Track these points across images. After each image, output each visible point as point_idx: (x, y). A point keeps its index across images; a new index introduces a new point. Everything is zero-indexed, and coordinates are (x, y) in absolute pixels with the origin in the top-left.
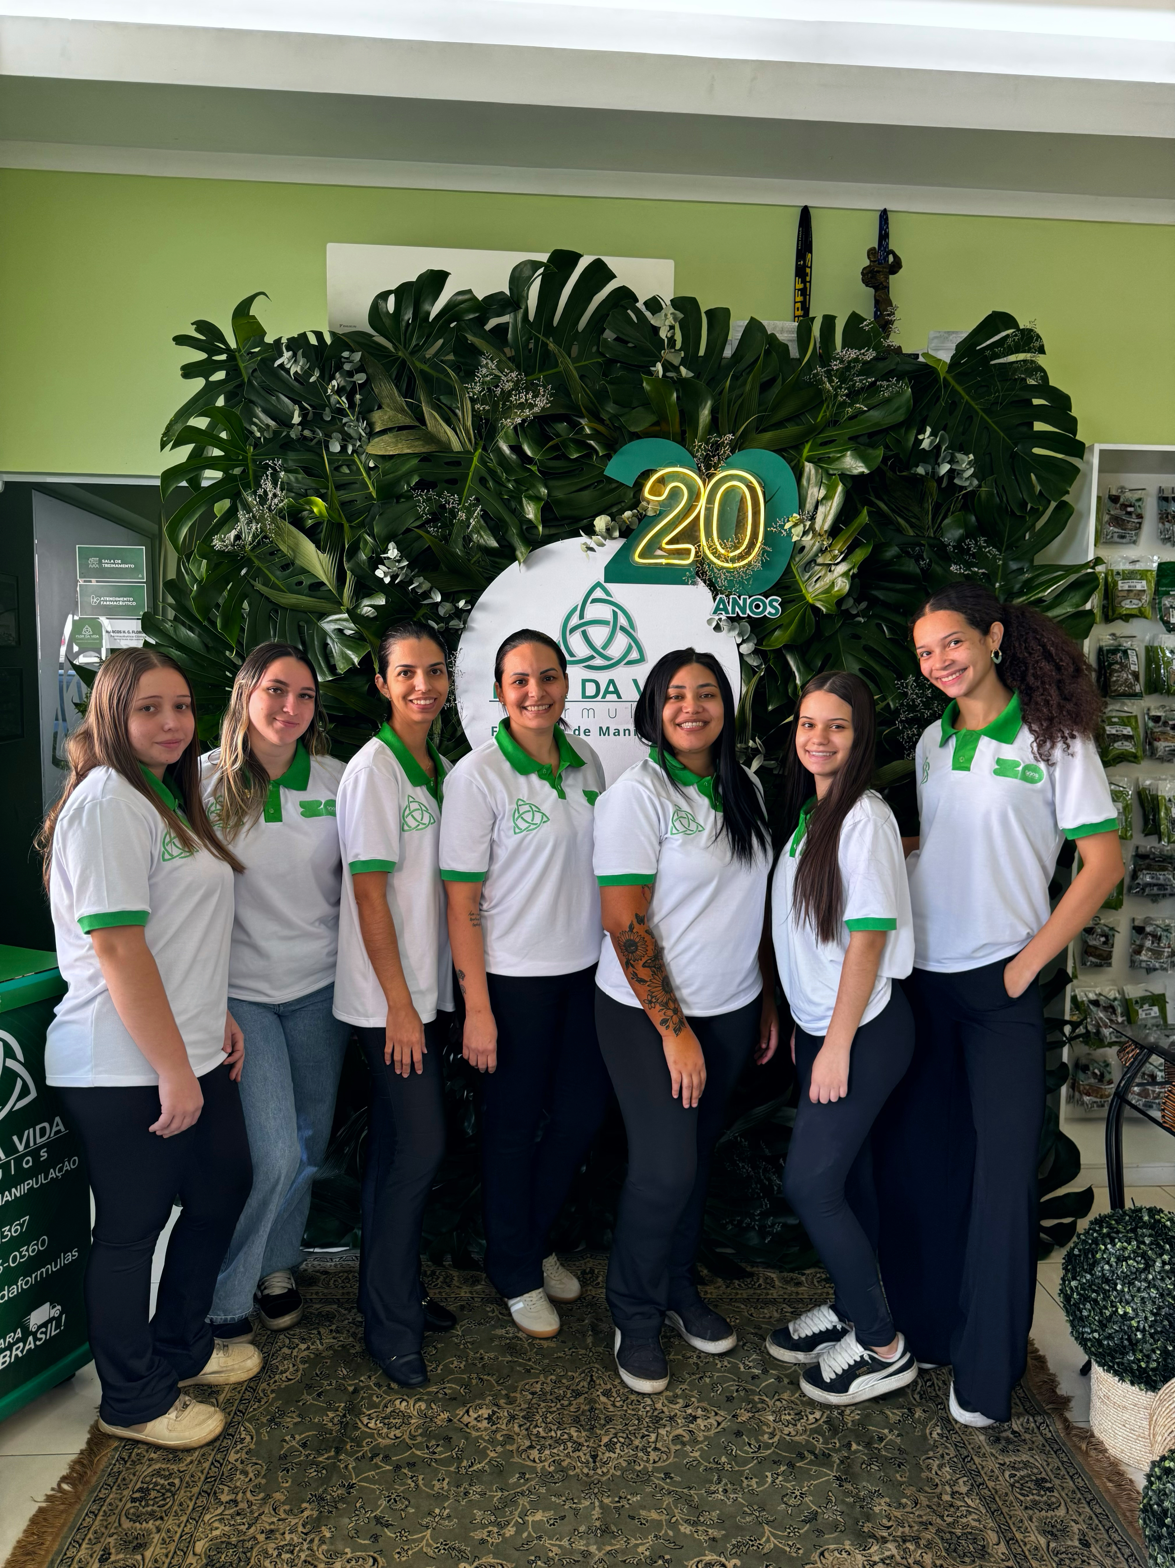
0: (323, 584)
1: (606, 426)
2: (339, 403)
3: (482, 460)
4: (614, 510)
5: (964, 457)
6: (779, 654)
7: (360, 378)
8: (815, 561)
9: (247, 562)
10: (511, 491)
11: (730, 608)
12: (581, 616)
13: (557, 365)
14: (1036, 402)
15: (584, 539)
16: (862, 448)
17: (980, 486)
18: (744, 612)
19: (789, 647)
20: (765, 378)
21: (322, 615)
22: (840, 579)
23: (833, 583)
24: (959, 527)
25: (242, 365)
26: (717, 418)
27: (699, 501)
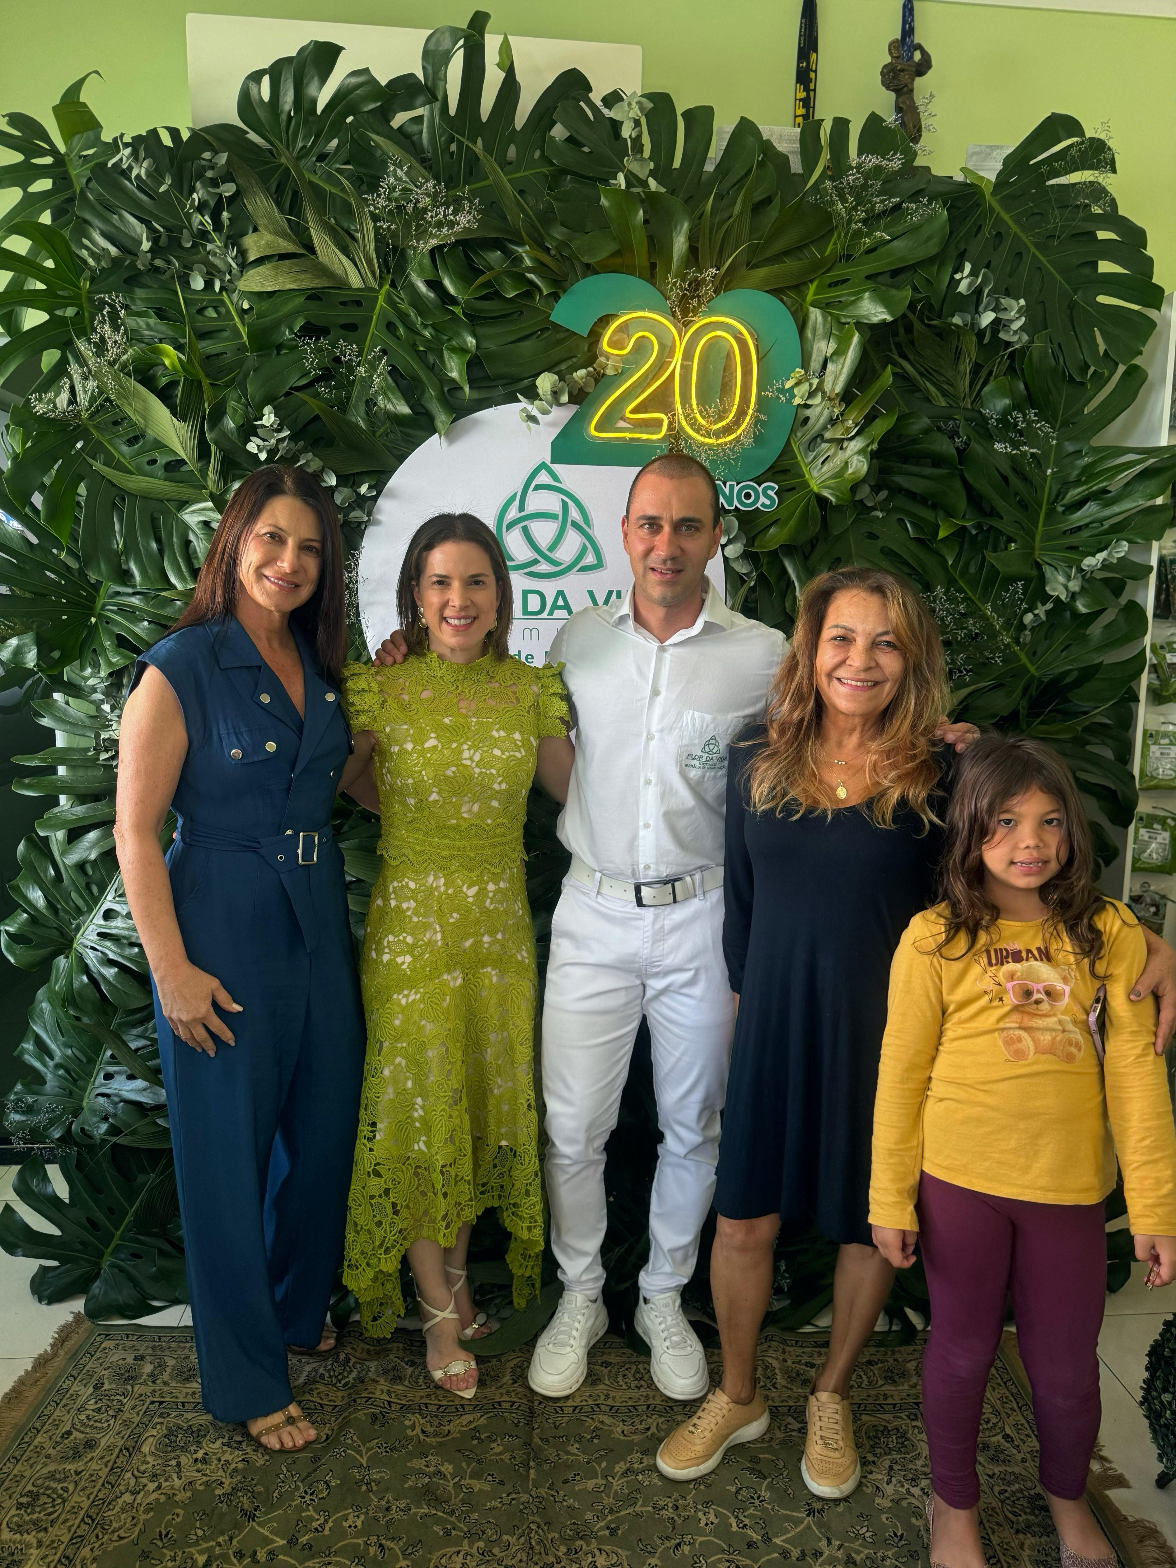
0: (182, 462)
1: (553, 257)
2: (201, 223)
3: (389, 300)
4: (563, 367)
5: (1013, 302)
6: (774, 556)
7: (228, 189)
8: (822, 436)
9: (81, 432)
10: (428, 341)
12: (522, 508)
13: (488, 178)
14: (1102, 235)
15: (524, 403)
16: (883, 288)
17: (1032, 341)
18: (730, 503)
19: (788, 549)
20: (758, 197)
21: (183, 504)
22: (855, 457)
23: (847, 463)
24: (1004, 395)
25: (73, 172)
26: (697, 248)
27: (673, 357)
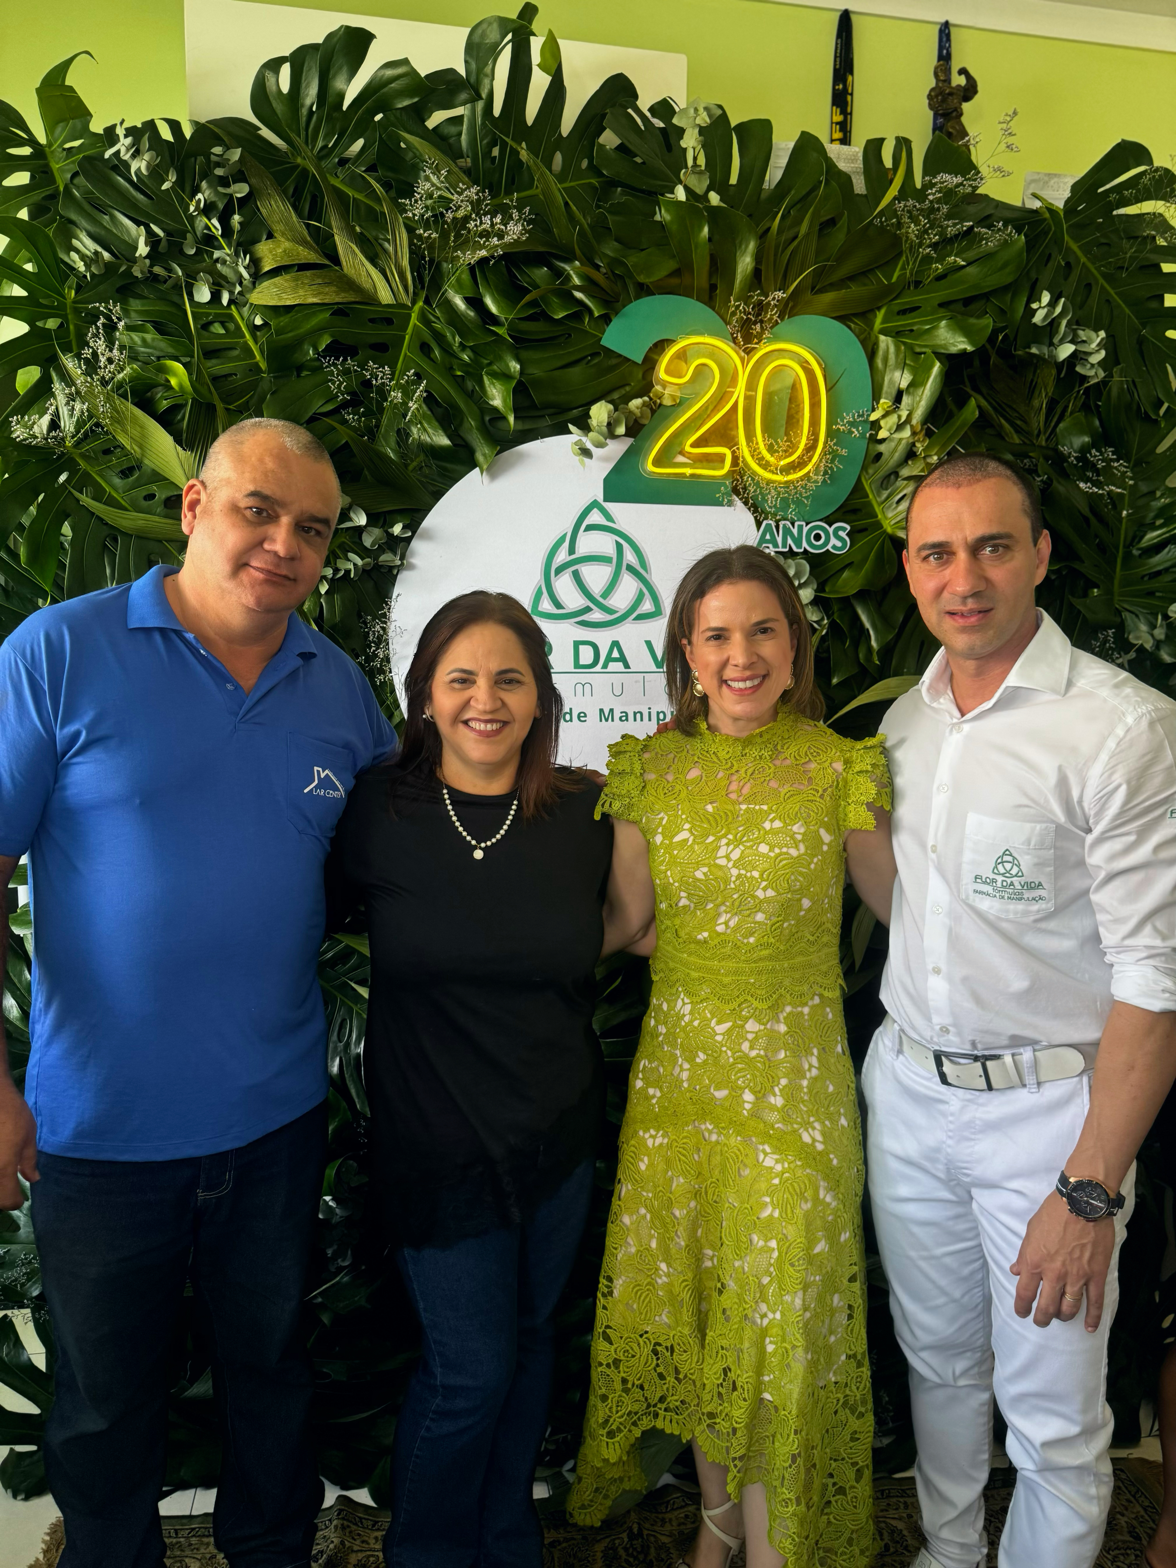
1: (604, 274)
2: (207, 227)
3: (424, 319)
4: (616, 396)
5: (1093, 335)
6: (847, 602)
7: (240, 190)
8: (896, 473)
9: (66, 462)
10: (467, 364)
11: (779, 540)
12: (572, 550)
13: (533, 184)
14: (1167, 268)
15: (576, 435)
16: (962, 316)
17: (1109, 377)
18: (799, 545)
19: (860, 595)
20: (825, 216)
24: (1082, 433)
25: (55, 166)
26: (761, 270)
27: (735, 387)
